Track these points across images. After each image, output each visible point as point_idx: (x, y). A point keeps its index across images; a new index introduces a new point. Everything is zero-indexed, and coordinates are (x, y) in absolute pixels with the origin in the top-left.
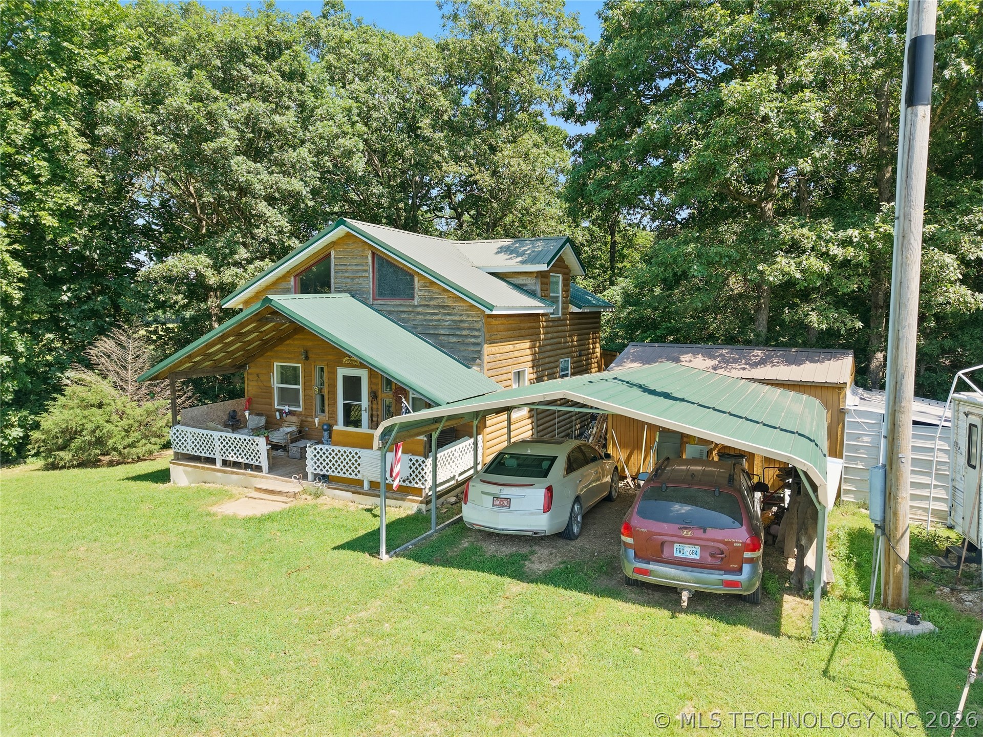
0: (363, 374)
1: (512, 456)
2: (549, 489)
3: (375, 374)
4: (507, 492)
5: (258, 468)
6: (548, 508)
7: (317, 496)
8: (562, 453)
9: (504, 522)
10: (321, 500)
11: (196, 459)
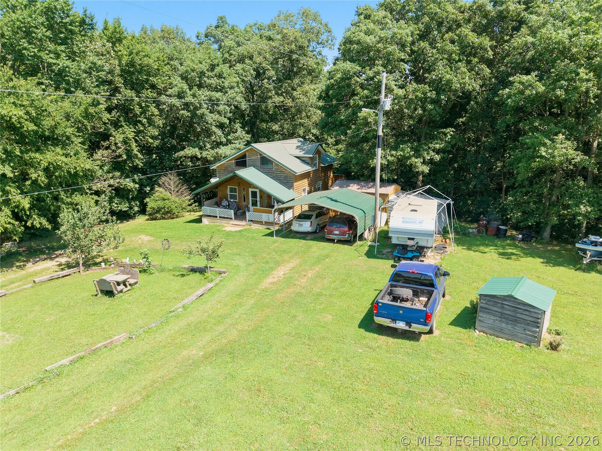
0: (258, 191)
1: (302, 215)
2: (311, 222)
3: (261, 191)
4: (302, 223)
5: (231, 219)
6: (311, 226)
7: (250, 226)
8: (314, 214)
9: (301, 229)
10: (252, 227)
11: (210, 216)
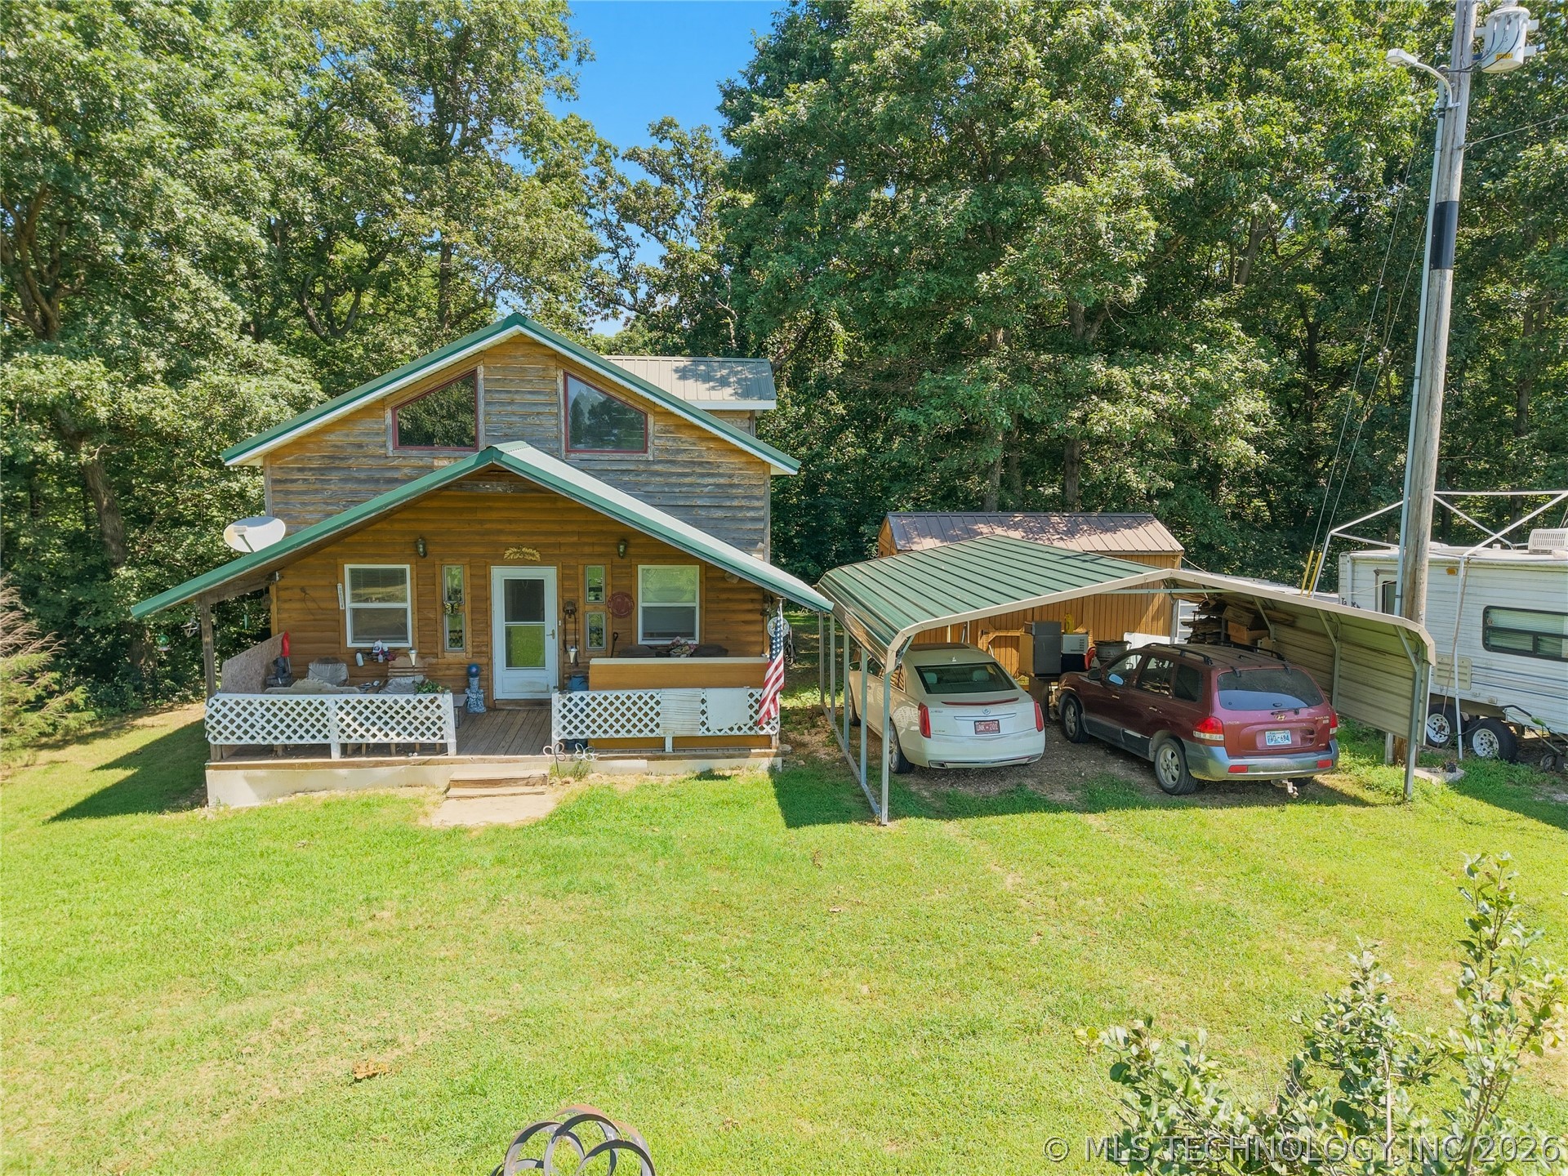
0: (548, 575)
4: (994, 712)
5: (438, 749)
7: (582, 777)
10: (593, 781)
11: (267, 751)
